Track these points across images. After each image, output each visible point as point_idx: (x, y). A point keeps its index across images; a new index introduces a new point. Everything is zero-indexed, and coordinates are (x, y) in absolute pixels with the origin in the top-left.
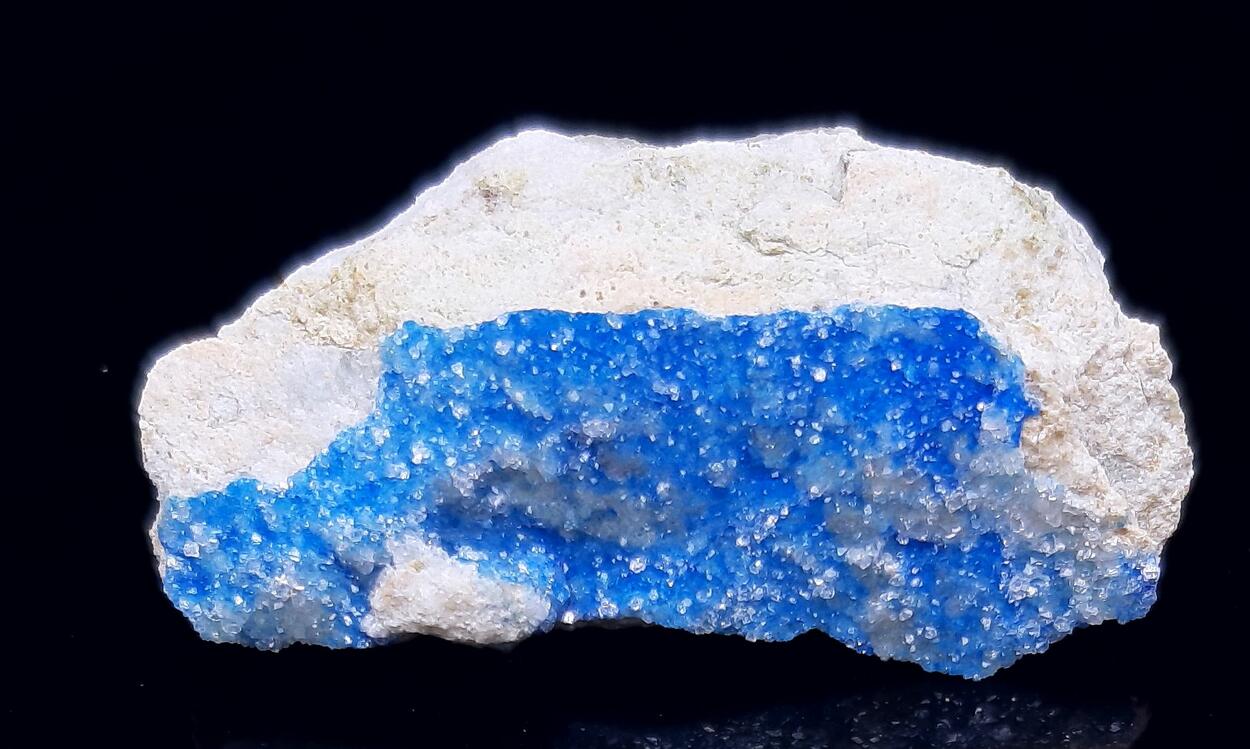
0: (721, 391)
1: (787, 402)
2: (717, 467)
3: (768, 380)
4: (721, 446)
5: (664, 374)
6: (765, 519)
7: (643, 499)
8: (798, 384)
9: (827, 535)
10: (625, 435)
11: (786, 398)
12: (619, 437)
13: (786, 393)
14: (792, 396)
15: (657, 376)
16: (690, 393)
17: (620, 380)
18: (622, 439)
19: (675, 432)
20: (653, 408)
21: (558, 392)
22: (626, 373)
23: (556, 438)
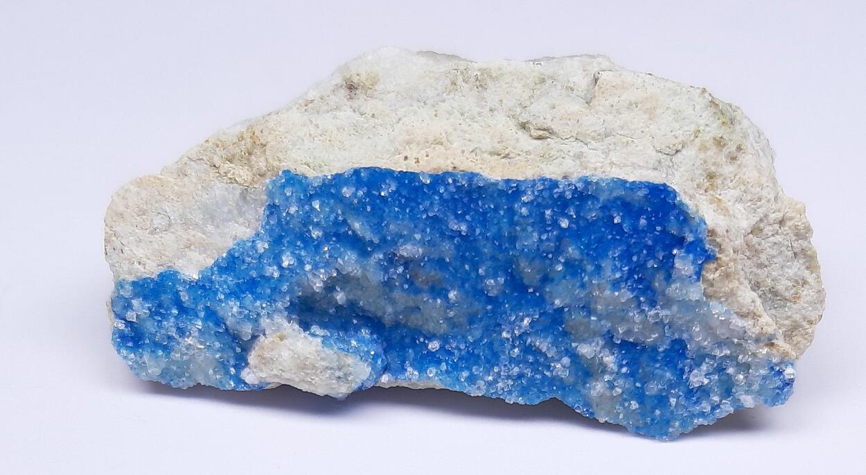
0: (495, 230)
1: (541, 240)
2: (490, 282)
3: (528, 224)
4: (494, 268)
5: (457, 217)
6: (522, 319)
7: (439, 301)
8: (549, 229)
9: (565, 333)
10: (428, 257)
11: (540, 237)
12: (424, 257)
13: (540, 234)
14: (544, 236)
15: (452, 217)
16: (475, 230)
17: (426, 219)
18: (426, 259)
19: (463, 257)
20: (448, 239)
21: (383, 225)
22: (431, 215)
23: (381, 256)
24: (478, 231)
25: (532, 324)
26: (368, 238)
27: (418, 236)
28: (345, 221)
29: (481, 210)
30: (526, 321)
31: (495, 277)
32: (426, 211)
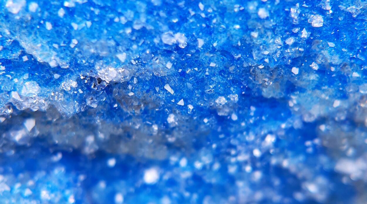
0: (223, 40)
1: (286, 47)
2: (222, 100)
3: (268, 29)
4: (224, 85)
5: (172, 27)
6: (263, 138)
7: (155, 128)
8: (296, 30)
9: (320, 150)
10: (138, 78)
11: (285, 43)
12: (132, 79)
13: (284, 39)
14: (290, 41)
15: (165, 28)
16: (196, 41)
17: (132, 34)
18: (135, 81)
19: (183, 74)
20: (163, 55)
21: (72, 46)
22: (137, 27)
23: (74, 84)
24: (201, 43)
25: (277, 143)
26: (53, 64)
27: (122, 57)
28: (16, 43)
29: (203, 15)
30: (270, 140)
31: (226, 94)
32: (129, 24)
